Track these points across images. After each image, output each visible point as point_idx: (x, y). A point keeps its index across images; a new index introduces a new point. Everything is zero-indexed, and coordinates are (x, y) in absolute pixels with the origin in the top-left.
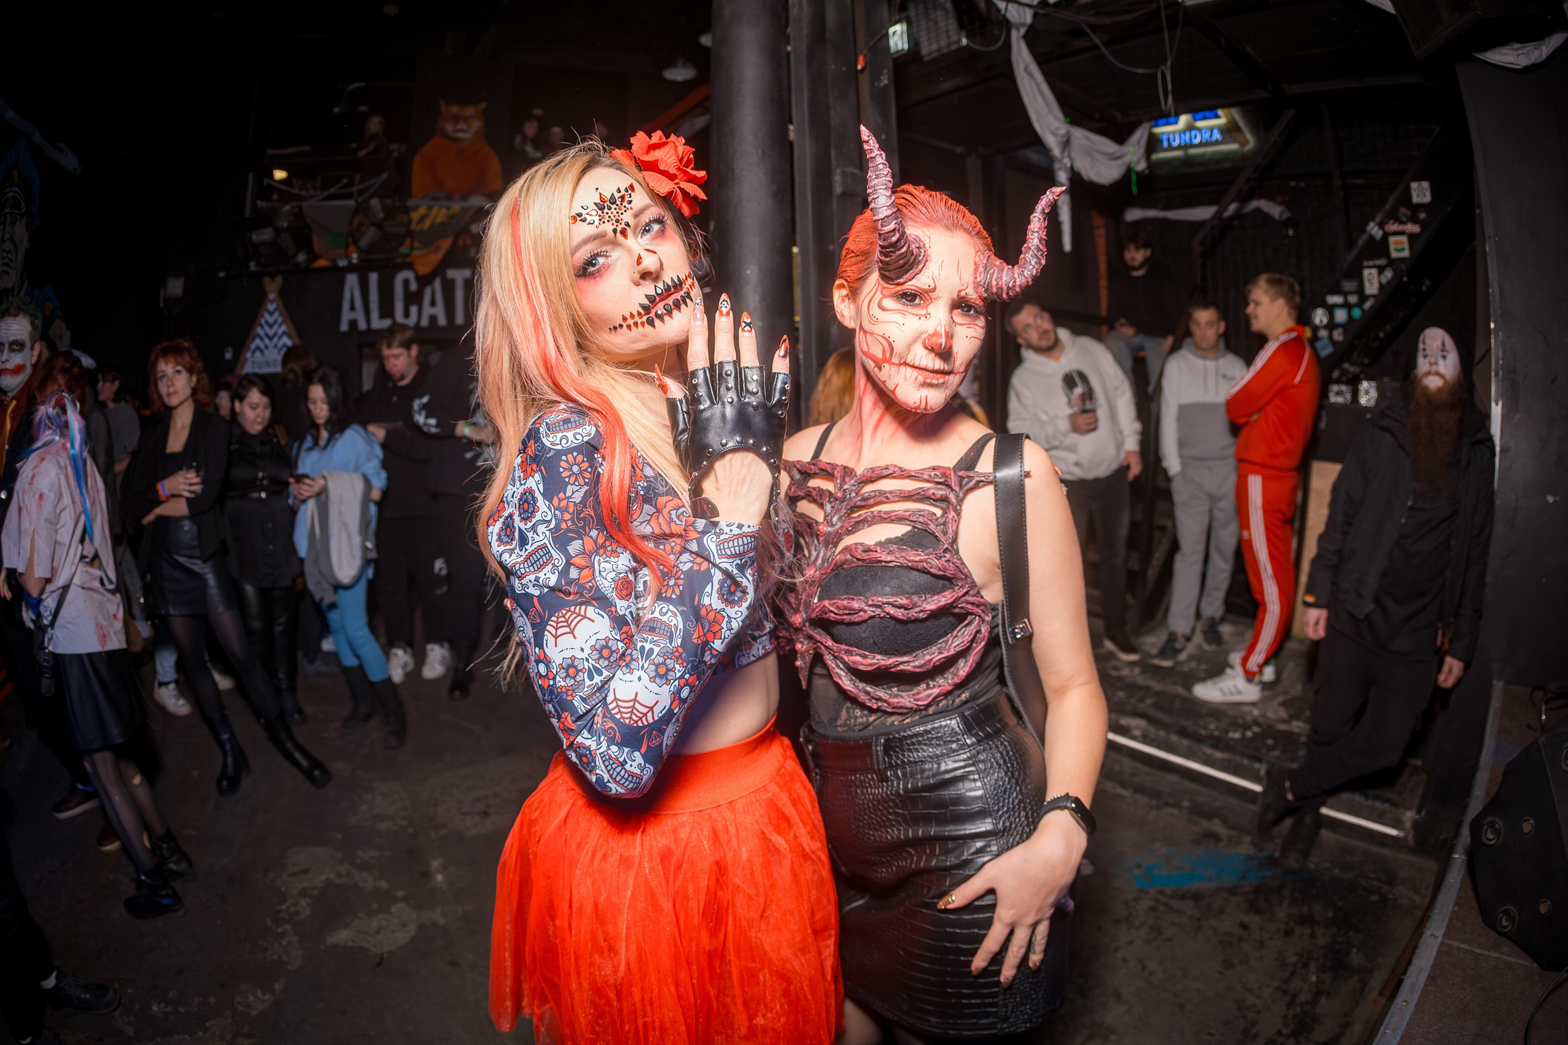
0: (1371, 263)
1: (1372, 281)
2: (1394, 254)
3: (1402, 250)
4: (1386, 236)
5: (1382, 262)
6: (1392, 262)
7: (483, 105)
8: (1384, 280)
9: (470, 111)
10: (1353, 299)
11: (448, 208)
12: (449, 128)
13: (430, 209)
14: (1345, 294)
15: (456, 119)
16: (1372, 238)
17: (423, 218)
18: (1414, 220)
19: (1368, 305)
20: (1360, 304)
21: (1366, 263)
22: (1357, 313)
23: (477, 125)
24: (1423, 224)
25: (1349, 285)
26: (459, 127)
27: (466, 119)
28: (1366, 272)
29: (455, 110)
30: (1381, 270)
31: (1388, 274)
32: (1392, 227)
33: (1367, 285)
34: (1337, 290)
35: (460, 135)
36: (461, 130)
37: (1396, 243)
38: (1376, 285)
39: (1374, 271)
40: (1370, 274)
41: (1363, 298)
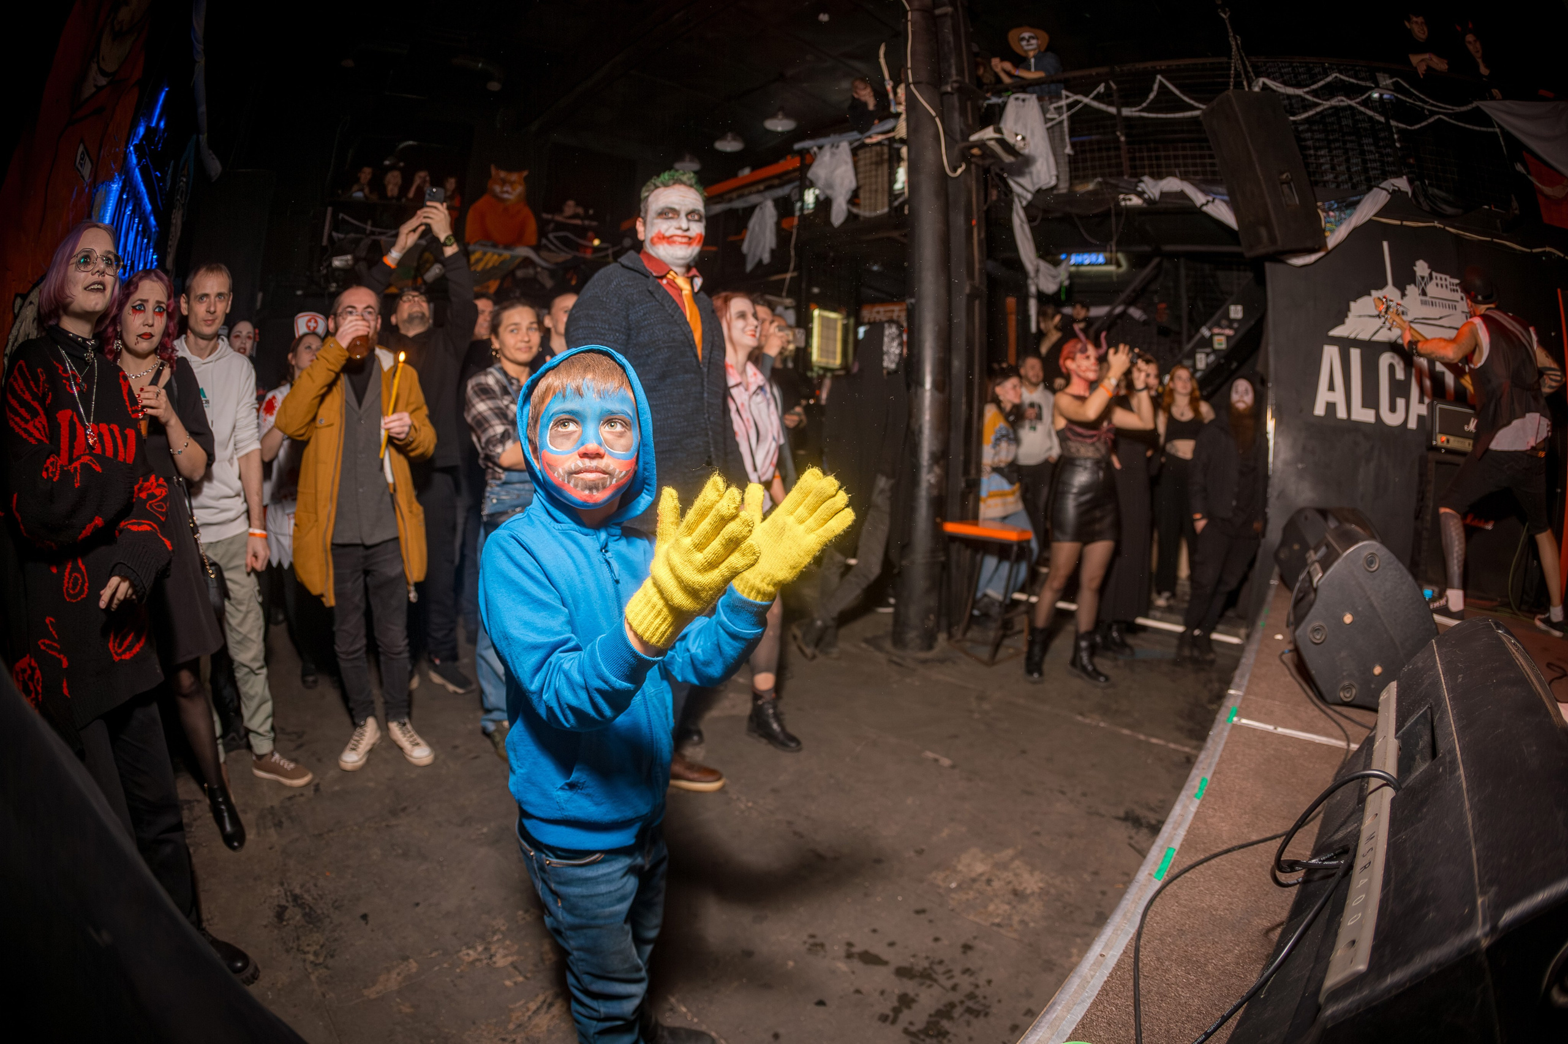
0: (1201, 350)
2: (1216, 346)
3: (1221, 344)
4: (1212, 335)
5: (1209, 350)
6: (1214, 351)
7: (525, 173)
8: (1208, 360)
9: (514, 177)
11: (500, 255)
12: (497, 189)
13: (485, 254)
15: (504, 182)
16: (1203, 336)
17: (478, 261)
18: (1230, 327)
21: (1198, 350)
23: (519, 189)
24: (1236, 330)
26: (505, 189)
27: (512, 183)
28: (1198, 356)
29: (503, 174)
30: (1207, 354)
31: (1212, 357)
32: (1216, 330)
35: (506, 196)
36: (507, 192)
37: (1219, 340)
38: (1203, 363)
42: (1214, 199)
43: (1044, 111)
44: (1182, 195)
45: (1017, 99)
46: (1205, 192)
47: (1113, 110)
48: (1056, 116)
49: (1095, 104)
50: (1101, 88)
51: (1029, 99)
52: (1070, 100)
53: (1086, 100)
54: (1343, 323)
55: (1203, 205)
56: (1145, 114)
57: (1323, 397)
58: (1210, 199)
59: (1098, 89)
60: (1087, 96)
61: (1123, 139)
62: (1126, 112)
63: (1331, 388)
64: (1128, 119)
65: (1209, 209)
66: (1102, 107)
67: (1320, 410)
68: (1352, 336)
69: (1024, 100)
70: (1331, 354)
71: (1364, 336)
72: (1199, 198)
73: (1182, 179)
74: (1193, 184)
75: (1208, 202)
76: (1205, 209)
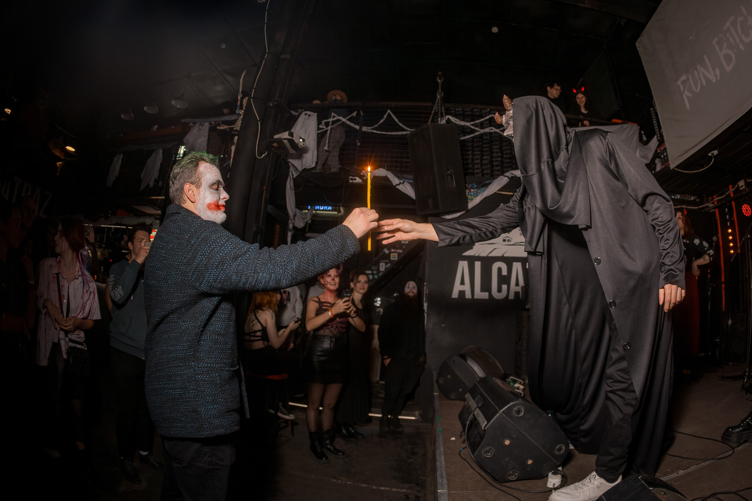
0: (383, 261)
1: (383, 267)
2: (392, 259)
3: (395, 258)
4: (390, 253)
5: (388, 261)
6: (391, 261)
8: (387, 266)
10: (375, 272)
14: (372, 271)
16: (385, 253)
19: (380, 274)
20: (377, 274)
21: (381, 261)
22: (376, 277)
24: (404, 250)
25: (374, 268)
28: (381, 264)
30: (386, 263)
31: (389, 265)
32: (393, 250)
33: (381, 268)
34: (370, 269)
37: (393, 255)
38: (384, 268)
39: (384, 264)
40: (382, 265)
41: (379, 272)
42: (404, 182)
43: (319, 123)
44: (386, 178)
45: (306, 114)
46: (399, 178)
47: (357, 127)
48: (325, 127)
49: (348, 123)
50: (354, 114)
51: (312, 115)
52: (335, 119)
53: (344, 120)
54: (472, 248)
55: (397, 185)
56: (375, 131)
57: (457, 288)
58: (402, 182)
59: (352, 114)
60: (344, 117)
61: (359, 144)
62: (364, 129)
63: (462, 283)
64: (365, 133)
65: (400, 187)
66: (352, 125)
67: (455, 295)
68: (477, 255)
69: (309, 116)
70: (463, 265)
71: (484, 254)
72: (395, 181)
73: (387, 170)
74: (393, 173)
75: (400, 183)
76: (398, 187)
